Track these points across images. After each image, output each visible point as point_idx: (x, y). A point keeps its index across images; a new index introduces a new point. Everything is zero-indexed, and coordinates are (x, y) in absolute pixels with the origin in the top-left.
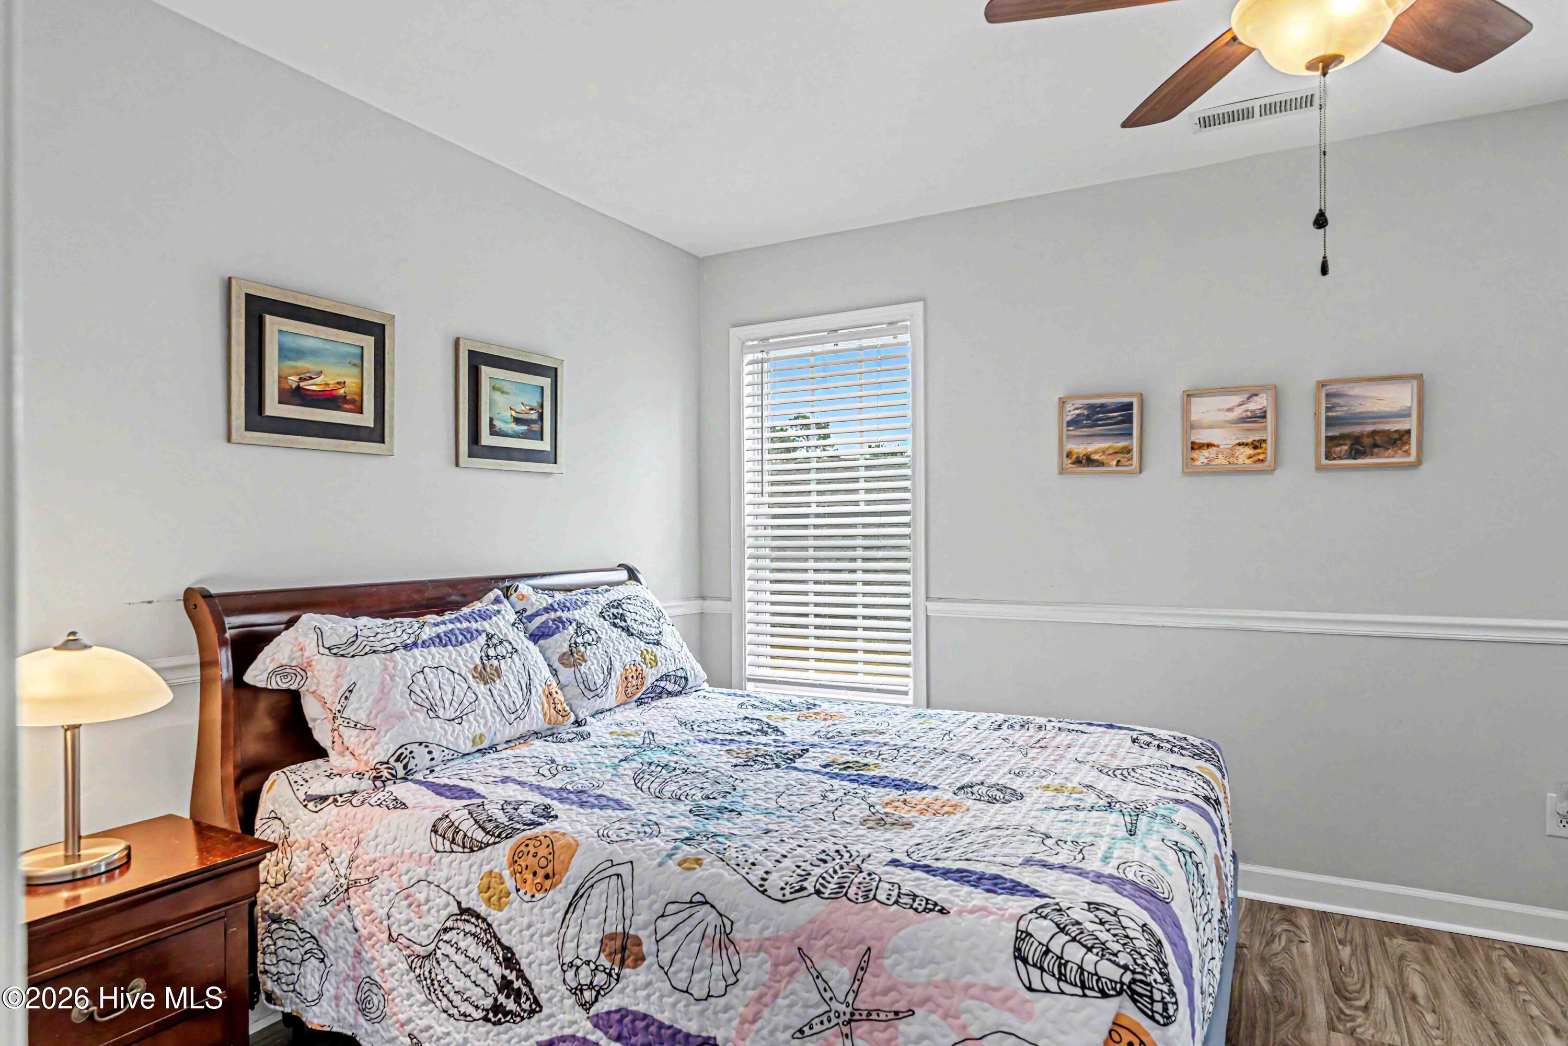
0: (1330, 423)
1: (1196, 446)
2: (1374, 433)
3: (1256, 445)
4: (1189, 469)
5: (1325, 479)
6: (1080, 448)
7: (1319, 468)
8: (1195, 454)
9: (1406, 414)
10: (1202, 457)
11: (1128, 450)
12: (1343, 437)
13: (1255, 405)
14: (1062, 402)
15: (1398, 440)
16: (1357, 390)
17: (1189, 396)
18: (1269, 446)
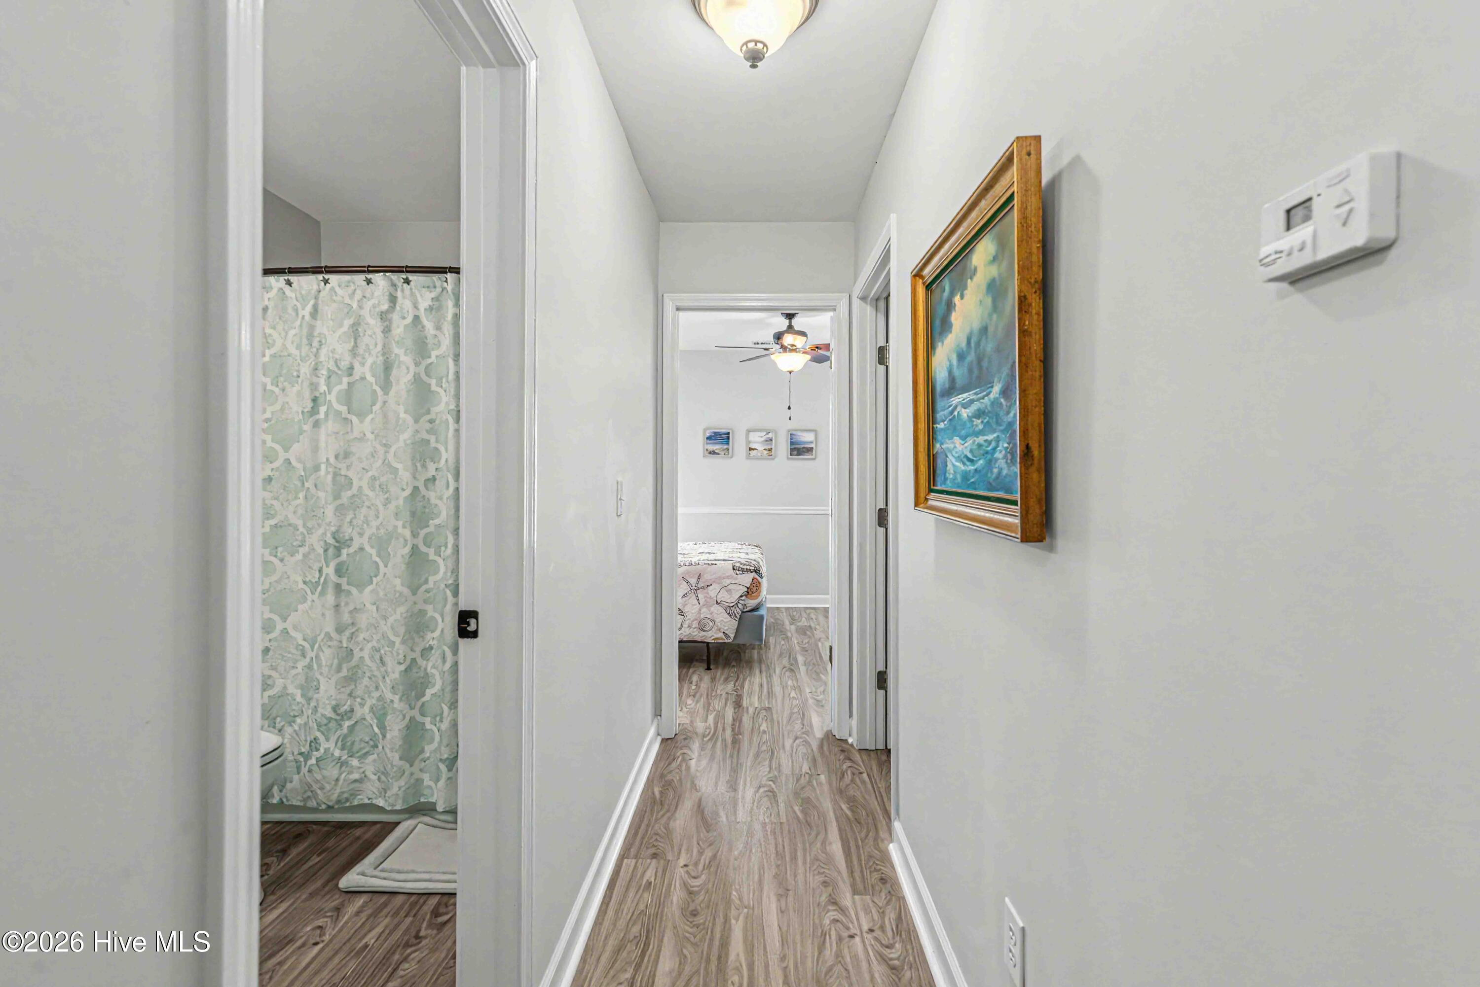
0: (792, 443)
1: (751, 449)
2: (804, 448)
3: (770, 450)
4: (748, 457)
5: (791, 462)
6: (711, 447)
7: (788, 459)
8: (751, 452)
9: (812, 442)
10: (753, 453)
11: (728, 449)
12: (795, 448)
13: (770, 435)
14: (705, 430)
15: (810, 450)
16: (799, 433)
17: (749, 431)
18: (773, 450)
